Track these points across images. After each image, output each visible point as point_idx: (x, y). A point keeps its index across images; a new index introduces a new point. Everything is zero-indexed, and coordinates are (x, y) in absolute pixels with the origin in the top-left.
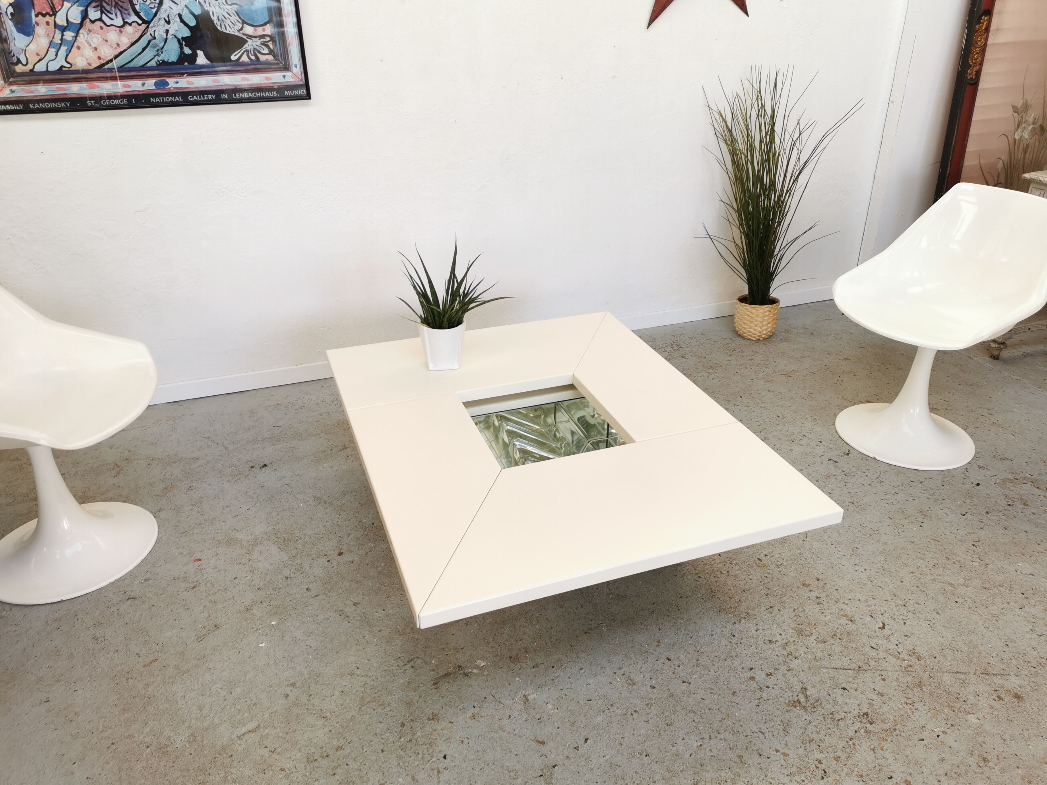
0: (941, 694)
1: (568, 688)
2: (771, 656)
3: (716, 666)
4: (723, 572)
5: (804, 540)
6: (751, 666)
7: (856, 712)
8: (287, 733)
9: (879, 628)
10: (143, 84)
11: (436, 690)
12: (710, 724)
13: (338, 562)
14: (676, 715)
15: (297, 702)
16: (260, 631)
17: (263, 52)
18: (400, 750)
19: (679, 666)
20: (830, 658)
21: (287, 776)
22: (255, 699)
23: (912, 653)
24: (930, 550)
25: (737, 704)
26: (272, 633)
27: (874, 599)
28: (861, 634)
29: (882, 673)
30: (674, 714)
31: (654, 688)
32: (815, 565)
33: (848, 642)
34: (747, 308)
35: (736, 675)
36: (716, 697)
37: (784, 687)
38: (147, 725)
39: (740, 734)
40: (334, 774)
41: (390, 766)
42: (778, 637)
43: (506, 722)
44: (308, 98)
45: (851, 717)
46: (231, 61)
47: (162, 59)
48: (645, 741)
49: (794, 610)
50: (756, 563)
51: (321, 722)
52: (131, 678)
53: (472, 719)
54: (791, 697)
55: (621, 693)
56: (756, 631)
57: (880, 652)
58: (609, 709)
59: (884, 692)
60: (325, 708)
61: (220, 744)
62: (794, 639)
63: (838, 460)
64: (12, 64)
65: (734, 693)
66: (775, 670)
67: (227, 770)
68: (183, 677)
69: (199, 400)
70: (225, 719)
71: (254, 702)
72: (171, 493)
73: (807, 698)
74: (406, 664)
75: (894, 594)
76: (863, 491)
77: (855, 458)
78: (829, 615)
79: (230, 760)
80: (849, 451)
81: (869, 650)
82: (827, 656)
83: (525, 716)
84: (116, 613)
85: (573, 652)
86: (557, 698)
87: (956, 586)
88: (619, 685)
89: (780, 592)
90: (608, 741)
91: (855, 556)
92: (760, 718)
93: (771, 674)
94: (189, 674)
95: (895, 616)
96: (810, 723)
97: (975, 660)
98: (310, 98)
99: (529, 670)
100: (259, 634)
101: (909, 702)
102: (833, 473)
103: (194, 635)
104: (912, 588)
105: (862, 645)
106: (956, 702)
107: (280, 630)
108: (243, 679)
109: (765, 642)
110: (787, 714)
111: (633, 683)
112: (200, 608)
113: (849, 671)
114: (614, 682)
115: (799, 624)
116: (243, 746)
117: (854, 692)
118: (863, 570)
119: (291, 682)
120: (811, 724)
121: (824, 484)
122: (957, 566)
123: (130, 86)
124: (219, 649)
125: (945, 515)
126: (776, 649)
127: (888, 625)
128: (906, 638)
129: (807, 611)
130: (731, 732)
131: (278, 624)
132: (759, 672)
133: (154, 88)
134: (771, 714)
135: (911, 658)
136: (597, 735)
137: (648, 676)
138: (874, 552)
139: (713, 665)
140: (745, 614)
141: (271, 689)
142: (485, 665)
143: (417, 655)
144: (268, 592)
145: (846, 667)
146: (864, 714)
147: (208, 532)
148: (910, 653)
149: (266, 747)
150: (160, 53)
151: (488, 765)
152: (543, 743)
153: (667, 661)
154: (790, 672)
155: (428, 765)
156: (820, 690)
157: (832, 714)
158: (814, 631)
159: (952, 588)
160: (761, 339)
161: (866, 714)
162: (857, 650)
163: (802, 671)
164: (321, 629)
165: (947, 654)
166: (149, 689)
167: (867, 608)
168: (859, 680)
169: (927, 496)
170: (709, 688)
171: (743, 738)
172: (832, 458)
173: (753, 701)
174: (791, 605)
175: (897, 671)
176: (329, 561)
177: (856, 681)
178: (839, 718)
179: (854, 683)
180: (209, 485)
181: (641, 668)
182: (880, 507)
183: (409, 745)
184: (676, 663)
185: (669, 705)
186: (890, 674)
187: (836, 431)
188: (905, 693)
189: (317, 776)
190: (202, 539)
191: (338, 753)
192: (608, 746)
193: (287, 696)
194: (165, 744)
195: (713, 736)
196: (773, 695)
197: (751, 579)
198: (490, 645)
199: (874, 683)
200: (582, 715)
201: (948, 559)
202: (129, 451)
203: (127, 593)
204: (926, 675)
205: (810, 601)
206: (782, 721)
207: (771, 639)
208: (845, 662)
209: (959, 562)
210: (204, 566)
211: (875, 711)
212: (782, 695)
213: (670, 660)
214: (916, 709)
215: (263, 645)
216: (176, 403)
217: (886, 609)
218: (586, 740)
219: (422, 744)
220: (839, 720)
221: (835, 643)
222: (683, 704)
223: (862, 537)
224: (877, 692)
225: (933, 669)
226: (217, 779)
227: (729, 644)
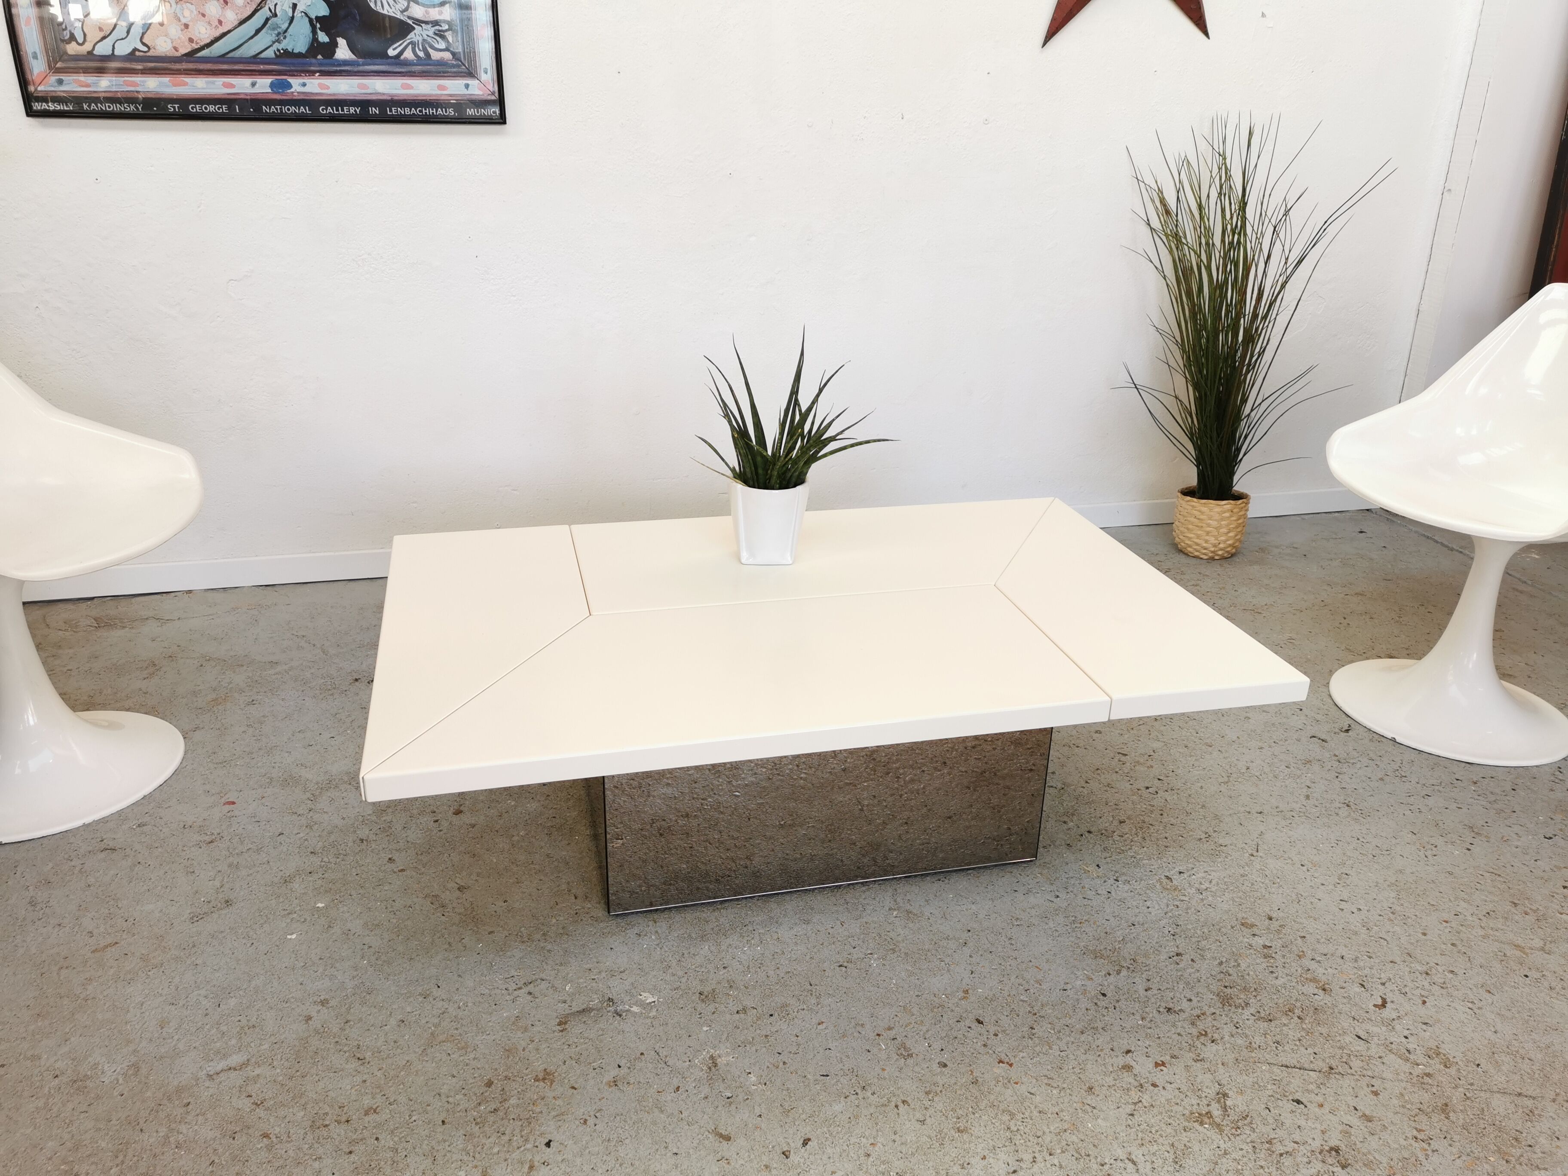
0: (1485, 1128)
1: (790, 1052)
2: (1168, 1035)
3: (1064, 1041)
4: (1099, 892)
5: (1252, 855)
6: (1128, 1048)
7: (1316, 1145)
8: (291, 1078)
9: (1375, 1006)
10: (253, 85)
11: (561, 1034)
12: (1038, 1137)
13: (451, 823)
14: (977, 1115)
15: (322, 1030)
16: (295, 916)
17: (436, 46)
18: (473, 1125)
19: (996, 1035)
20: (1276, 1048)
21: (269, 1148)
22: (254, 1018)
23: (1435, 1053)
24: (1482, 887)
25: (1094, 1108)
26: (313, 919)
27: (1370, 957)
28: (1341, 1013)
29: (1373, 1082)
30: (974, 1114)
31: (945, 1066)
32: (1267, 896)
33: (1314, 1025)
34: (1194, 504)
35: (1099, 1059)
36: (1055, 1092)
37: (1184, 1088)
38: (68, 1043)
39: (1090, 1161)
40: (350, 1152)
41: (449, 1149)
42: (1185, 1005)
43: (669, 1096)
44: (501, 121)
45: (1305, 1151)
46: (388, 57)
47: (285, 48)
48: (913, 1154)
49: (1221, 963)
50: (1161, 883)
51: (354, 1064)
52: (67, 968)
53: (610, 1086)
54: (1195, 1107)
55: (883, 1070)
56: (1146, 990)
57: (1373, 1046)
58: (857, 1094)
59: (1375, 1114)
60: (365, 1044)
61: (176, 1083)
62: (1214, 1011)
63: (1328, 739)
64: (63, 41)
65: (1091, 1088)
66: (1172, 1057)
67: (173, 1126)
68: (149, 973)
69: (305, 585)
70: (197, 1044)
71: (251, 1024)
72: (220, 707)
73: (1227, 1111)
74: (520, 988)
75: (1408, 954)
76: (1367, 788)
77: (1360, 737)
78: (1284, 976)
79: (183, 1110)
80: (1350, 726)
81: (1352, 1040)
82: (1271, 1043)
83: (705, 1090)
84: (77, 869)
85: (811, 994)
86: (768, 1067)
87: (1528, 951)
88: (883, 1055)
89: (1198, 932)
90: (845, 1147)
91: (1344, 886)
92: (1133, 1136)
93: (1163, 1064)
94: (162, 970)
95: (1407, 989)
96: (1225, 1153)
97: (1556, 1077)
98: (504, 123)
99: (728, 1017)
100: (292, 919)
101: (1421, 1136)
102: (1317, 758)
103: (189, 911)
104: (1443, 947)
105: (1341, 1032)
106: (1512, 1145)
107: (328, 917)
108: (245, 986)
109: (1161, 1010)
110: (1184, 1134)
111: (908, 1055)
112: (212, 873)
113: (1311, 1073)
114: (875, 1050)
115: (1226, 987)
116: (211, 1091)
117: (1317, 1110)
118: (1355, 910)
119: (322, 998)
120: (1228, 1156)
121: (1299, 773)
122: (1531, 918)
123: (233, 86)
124: (220, 936)
125: (1515, 836)
126: (1179, 1024)
127: (1392, 1002)
128: (1424, 1027)
129: (1243, 966)
130: (1075, 1154)
131: (326, 908)
132: (1142, 1059)
133: (270, 91)
134: (1154, 1132)
135: (1431, 1061)
136: (827, 1135)
137: (937, 1046)
138: (1377, 883)
139: (1058, 1038)
140: (1129, 962)
141: (288, 1005)
142: (654, 1002)
143: (543, 976)
144: (326, 859)
145: (1306, 1066)
146: (1332, 1149)
147: (259, 764)
148: (1430, 1053)
149: (250, 1096)
150: (282, 38)
151: (621, 1165)
152: (728, 1138)
153: (977, 1024)
154: (1199, 1064)
155: (516, 1155)
156: (1252, 1099)
157: (1270, 1142)
158: (1252, 1001)
159: (1518, 953)
160: (1217, 558)
161: (1337, 1150)
162: (1329, 1038)
163: (1223, 1064)
164: (395, 921)
165: (1502, 1061)
166: (90, 987)
167: (1355, 971)
168: (1328, 1090)
169: (1484, 803)
170: (1045, 1076)
171: (1095, 1166)
172: (1319, 735)
173: (1123, 1106)
174: (1216, 955)
175: (1402, 1081)
176: (437, 821)
177: (1323, 1091)
178: (1282, 1152)
179: (1317, 1094)
180: (283, 700)
181: (927, 1031)
182: (1395, 815)
183: (491, 1118)
184: (993, 1029)
185: (967, 1098)
186: (1388, 1085)
187: (1330, 696)
188: (1415, 1121)
189: (321, 1151)
190: (247, 774)
191: (367, 1119)
192: (844, 1155)
193: (309, 1018)
194: (86, 1075)
195: (1039, 1158)
196: (1163, 1100)
197: (1148, 908)
198: (670, 971)
199: (1357, 1097)
200: (806, 1099)
201: (1515, 905)
202: (178, 646)
203: (105, 841)
204: (1458, 1094)
205: (1251, 951)
206: (1173, 1145)
207: (1171, 1006)
208: (1304, 1056)
209: (1535, 911)
210: (236, 813)
211: (1353, 1147)
212: (1178, 1101)
213: (982, 1023)
214: (1433, 1151)
215: (294, 936)
216: (268, 588)
217: (1391, 976)
218: (806, 1142)
219: (514, 1119)
220: (1281, 1155)
221: (1290, 1023)
222: (992, 1097)
223: (1360, 858)
224: (1360, 1114)
225: (1472, 1084)
226: (151, 1140)
227: (1093, 1007)
